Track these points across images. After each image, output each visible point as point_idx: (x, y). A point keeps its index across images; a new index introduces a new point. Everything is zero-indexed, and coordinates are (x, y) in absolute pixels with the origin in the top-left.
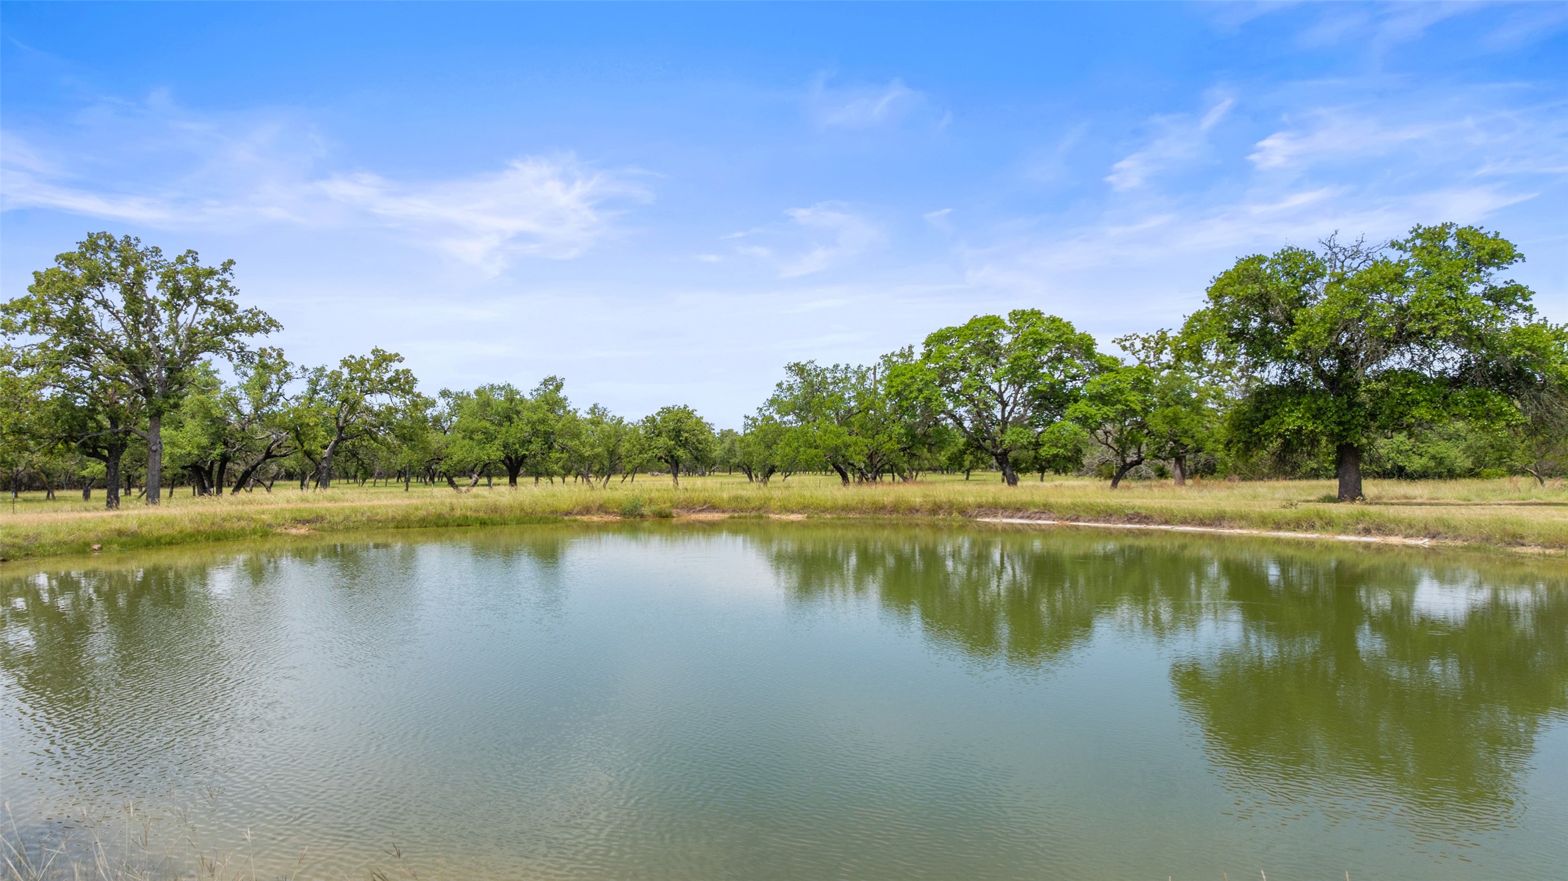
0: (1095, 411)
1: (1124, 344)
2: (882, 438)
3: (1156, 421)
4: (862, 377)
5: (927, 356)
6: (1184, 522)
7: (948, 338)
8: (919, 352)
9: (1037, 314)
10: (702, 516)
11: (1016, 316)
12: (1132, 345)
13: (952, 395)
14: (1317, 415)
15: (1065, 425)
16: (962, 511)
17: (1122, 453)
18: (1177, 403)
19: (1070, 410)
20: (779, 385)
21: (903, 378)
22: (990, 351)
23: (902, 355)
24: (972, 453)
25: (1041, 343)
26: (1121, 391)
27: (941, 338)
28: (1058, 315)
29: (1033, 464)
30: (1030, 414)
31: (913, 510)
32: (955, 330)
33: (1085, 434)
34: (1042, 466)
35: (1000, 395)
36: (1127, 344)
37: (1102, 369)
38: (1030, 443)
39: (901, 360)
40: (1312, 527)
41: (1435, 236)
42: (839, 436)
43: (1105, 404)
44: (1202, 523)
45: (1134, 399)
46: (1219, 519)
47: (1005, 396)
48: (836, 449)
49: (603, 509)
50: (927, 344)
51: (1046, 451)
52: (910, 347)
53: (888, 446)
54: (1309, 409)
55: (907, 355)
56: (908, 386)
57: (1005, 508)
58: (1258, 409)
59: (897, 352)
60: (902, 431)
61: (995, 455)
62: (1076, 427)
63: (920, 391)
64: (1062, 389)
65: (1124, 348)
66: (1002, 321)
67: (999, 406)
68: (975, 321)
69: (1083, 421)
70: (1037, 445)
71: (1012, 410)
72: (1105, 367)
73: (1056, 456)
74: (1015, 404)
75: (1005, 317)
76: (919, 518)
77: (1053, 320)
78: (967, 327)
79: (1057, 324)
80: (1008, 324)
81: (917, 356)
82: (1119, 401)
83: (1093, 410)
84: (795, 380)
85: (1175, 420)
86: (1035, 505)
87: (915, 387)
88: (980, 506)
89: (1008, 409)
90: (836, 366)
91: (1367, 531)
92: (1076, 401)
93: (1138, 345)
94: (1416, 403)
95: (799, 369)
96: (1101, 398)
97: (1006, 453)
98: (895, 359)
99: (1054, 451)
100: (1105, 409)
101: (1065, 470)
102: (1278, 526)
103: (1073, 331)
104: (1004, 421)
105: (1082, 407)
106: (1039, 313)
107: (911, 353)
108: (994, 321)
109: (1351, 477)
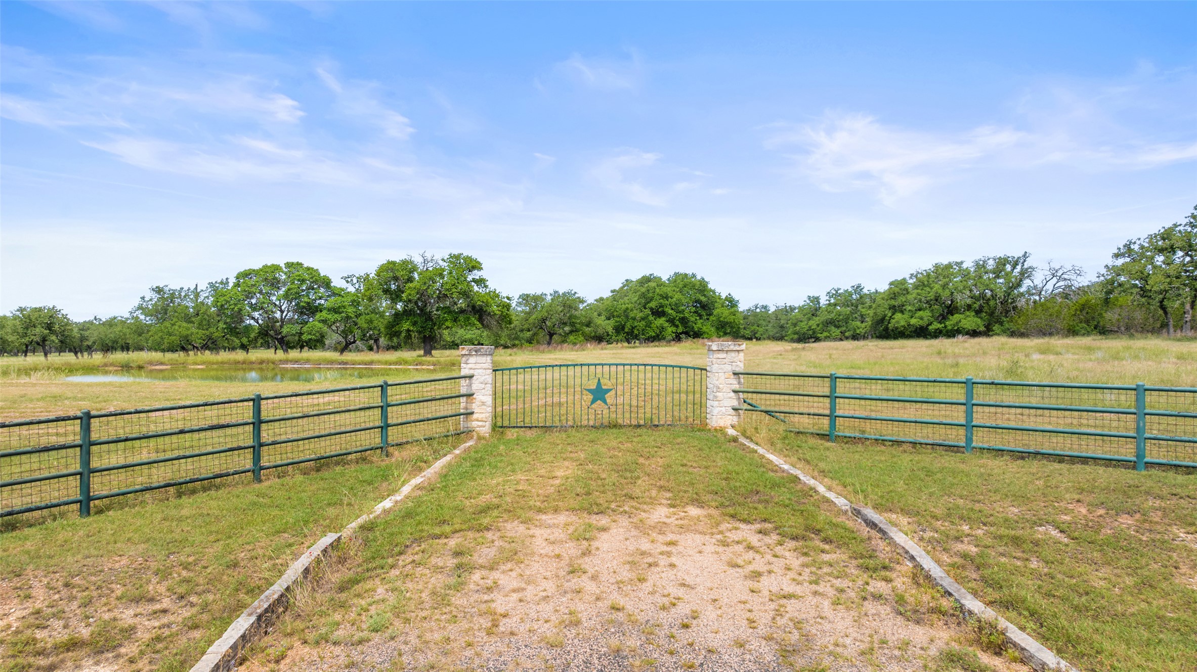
0: (331, 317)
1: (348, 279)
2: (212, 330)
3: (362, 322)
4: (197, 295)
5: (237, 285)
6: (360, 364)
7: (250, 274)
8: (232, 281)
9: (300, 265)
10: (158, 367)
11: (289, 265)
12: (352, 280)
13: (251, 305)
14: (415, 324)
15: (314, 323)
16: (273, 363)
17: (345, 338)
18: (372, 313)
19: (318, 316)
20: (143, 298)
21: (225, 298)
22: (275, 284)
23: (222, 283)
24: (262, 338)
25: (303, 281)
26: (344, 307)
27: (246, 274)
28: (311, 266)
29: (298, 344)
30: (296, 317)
31: (252, 363)
32: (254, 270)
33: (325, 328)
34: (301, 345)
35: (280, 307)
36: (349, 280)
37: (334, 294)
38: (297, 333)
39: (221, 286)
40: (401, 364)
41: (457, 257)
42: (188, 329)
43: (336, 313)
44: (366, 364)
45: (351, 310)
46: (371, 363)
47: (283, 308)
48: (187, 336)
49: (112, 365)
50: (237, 278)
51: (305, 337)
52: (227, 279)
53: (216, 334)
54: (411, 322)
55: (225, 283)
56: (227, 302)
57: (291, 361)
58: (395, 321)
59: (219, 281)
60: (224, 326)
61: (277, 339)
62: (321, 325)
63: (235, 305)
64: (313, 303)
65: (348, 282)
66: (281, 268)
67: (279, 312)
68: (265, 266)
69: (324, 321)
70: (301, 334)
71: (286, 315)
72: (336, 293)
73: (311, 339)
74: (288, 311)
75: (283, 266)
76: (255, 366)
77: (308, 269)
78: (261, 270)
79: (311, 271)
80: (284, 269)
81: (231, 285)
82: (343, 312)
83: (330, 316)
84: (155, 297)
85: (371, 321)
86: (304, 360)
87: (232, 302)
88: (281, 361)
89: (284, 314)
90: (182, 289)
91: (417, 365)
92: (321, 311)
93: (355, 280)
94: (447, 320)
95: (159, 290)
96: (335, 310)
97: (283, 338)
98: (217, 285)
99: (310, 337)
100: (336, 316)
101: (315, 348)
102: (390, 364)
103: (319, 274)
104: (282, 320)
105: (324, 315)
106: (301, 264)
107: (227, 283)
108: (276, 268)
109: (428, 347)
